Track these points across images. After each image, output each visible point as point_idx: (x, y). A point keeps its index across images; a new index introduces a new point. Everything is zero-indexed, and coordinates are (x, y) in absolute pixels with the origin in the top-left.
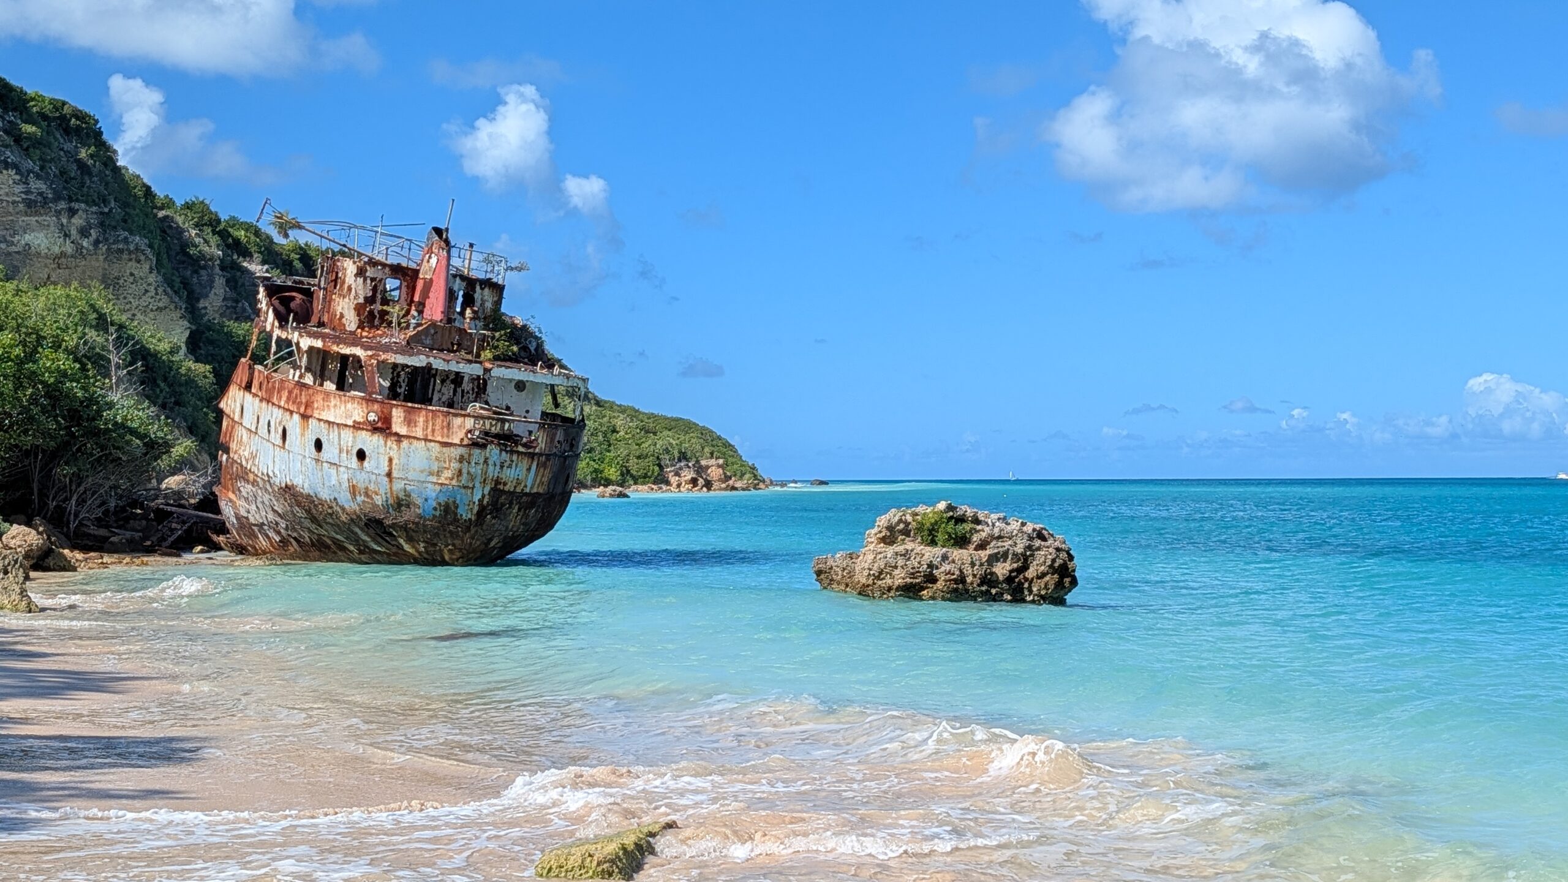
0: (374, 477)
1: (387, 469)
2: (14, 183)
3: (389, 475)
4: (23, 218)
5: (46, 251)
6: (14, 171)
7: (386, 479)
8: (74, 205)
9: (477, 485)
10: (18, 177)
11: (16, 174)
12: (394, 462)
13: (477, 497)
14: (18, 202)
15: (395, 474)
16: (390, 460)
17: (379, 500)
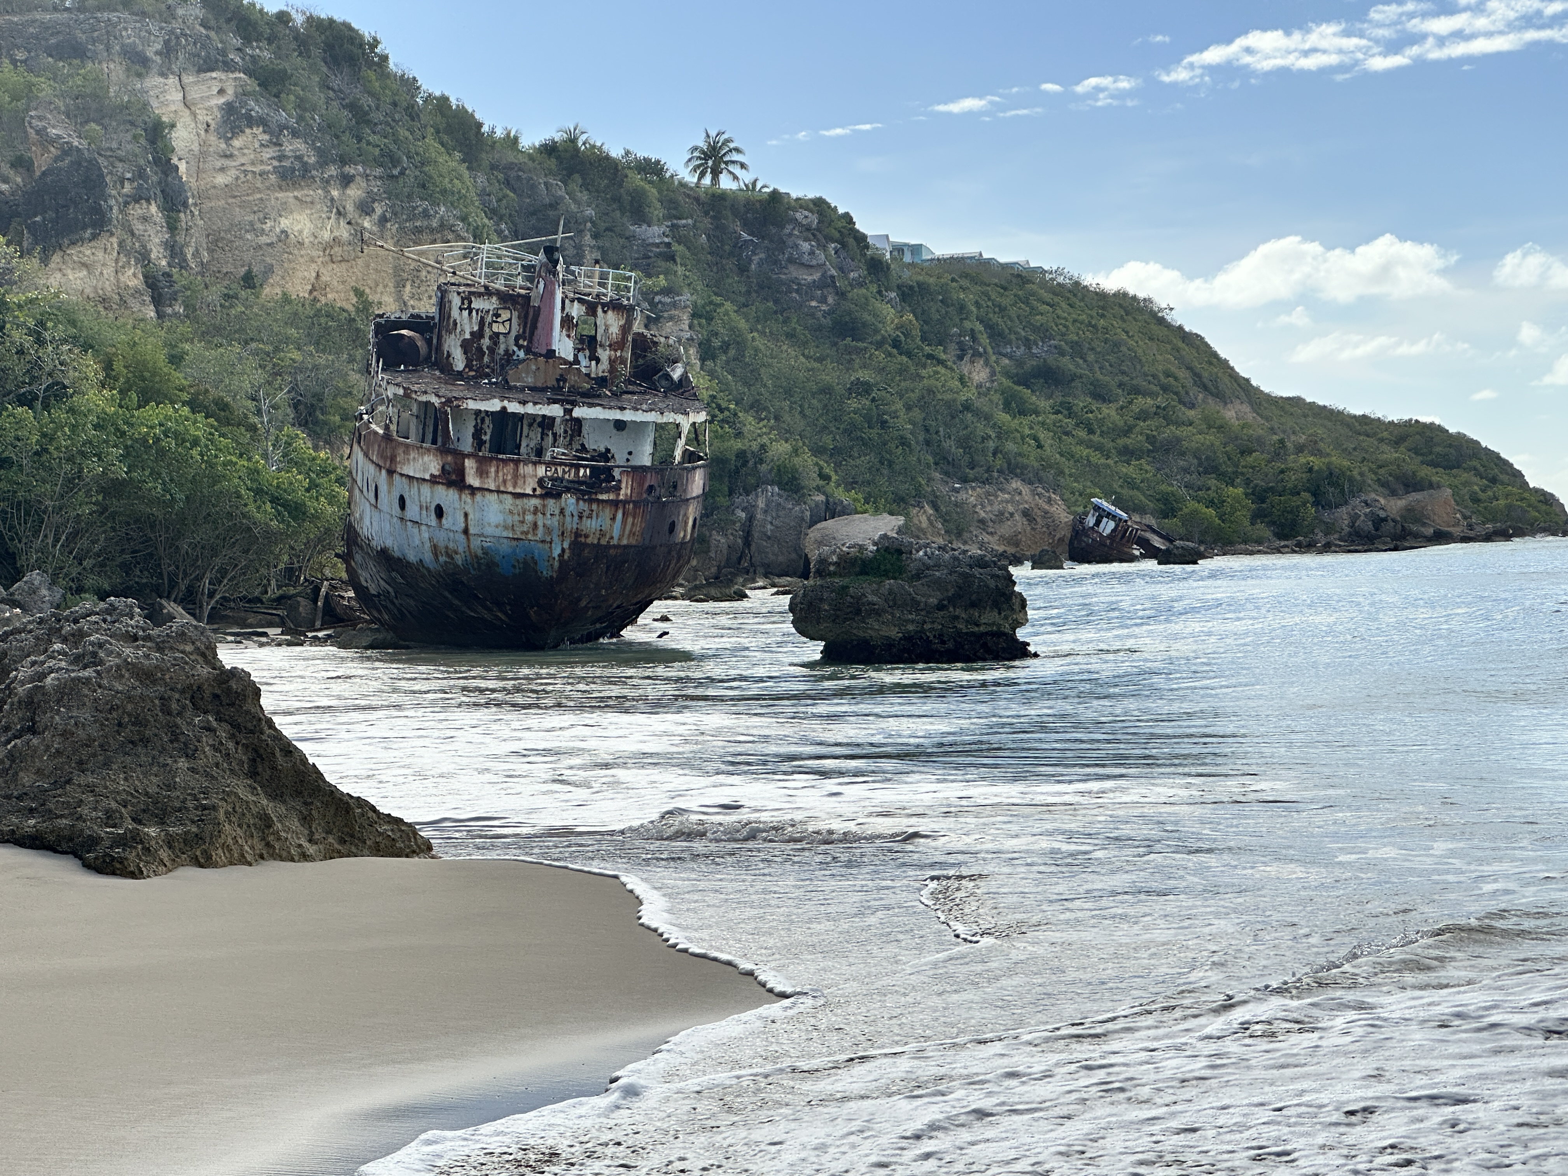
0: (451, 534)
1: (463, 525)
2: (262, 145)
3: (466, 531)
4: (277, 195)
5: (312, 239)
6: (261, 129)
7: (463, 536)
8: (350, 170)
9: (556, 539)
10: (267, 137)
11: (264, 132)
12: (470, 517)
13: (557, 552)
14: (269, 172)
15: (472, 531)
16: (466, 515)
17: (459, 560)
